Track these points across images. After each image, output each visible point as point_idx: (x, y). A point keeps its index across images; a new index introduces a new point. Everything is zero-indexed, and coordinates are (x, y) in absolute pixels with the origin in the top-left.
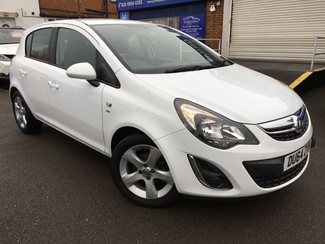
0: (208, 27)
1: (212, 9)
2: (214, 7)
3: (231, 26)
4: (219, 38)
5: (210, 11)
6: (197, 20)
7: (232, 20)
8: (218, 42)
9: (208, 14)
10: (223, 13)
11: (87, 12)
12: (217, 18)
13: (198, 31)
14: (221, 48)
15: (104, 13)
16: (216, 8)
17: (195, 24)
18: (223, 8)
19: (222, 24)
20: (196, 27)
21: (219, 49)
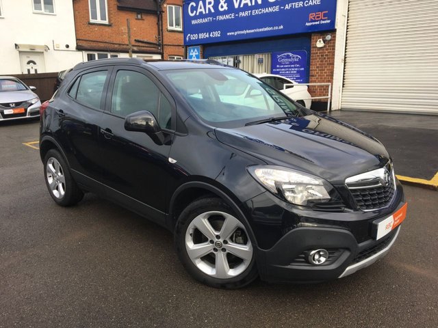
0: (313, 68)
1: (320, 44)
2: (322, 42)
3: (345, 66)
4: (329, 81)
5: (316, 47)
6: (297, 57)
7: (345, 58)
8: (328, 86)
9: (313, 51)
10: (334, 49)
11: (137, 44)
12: (327, 55)
13: (298, 72)
14: (331, 95)
15: (159, 45)
16: (324, 42)
17: (295, 63)
18: (334, 43)
19: (333, 64)
20: (295, 67)
21: (329, 96)
